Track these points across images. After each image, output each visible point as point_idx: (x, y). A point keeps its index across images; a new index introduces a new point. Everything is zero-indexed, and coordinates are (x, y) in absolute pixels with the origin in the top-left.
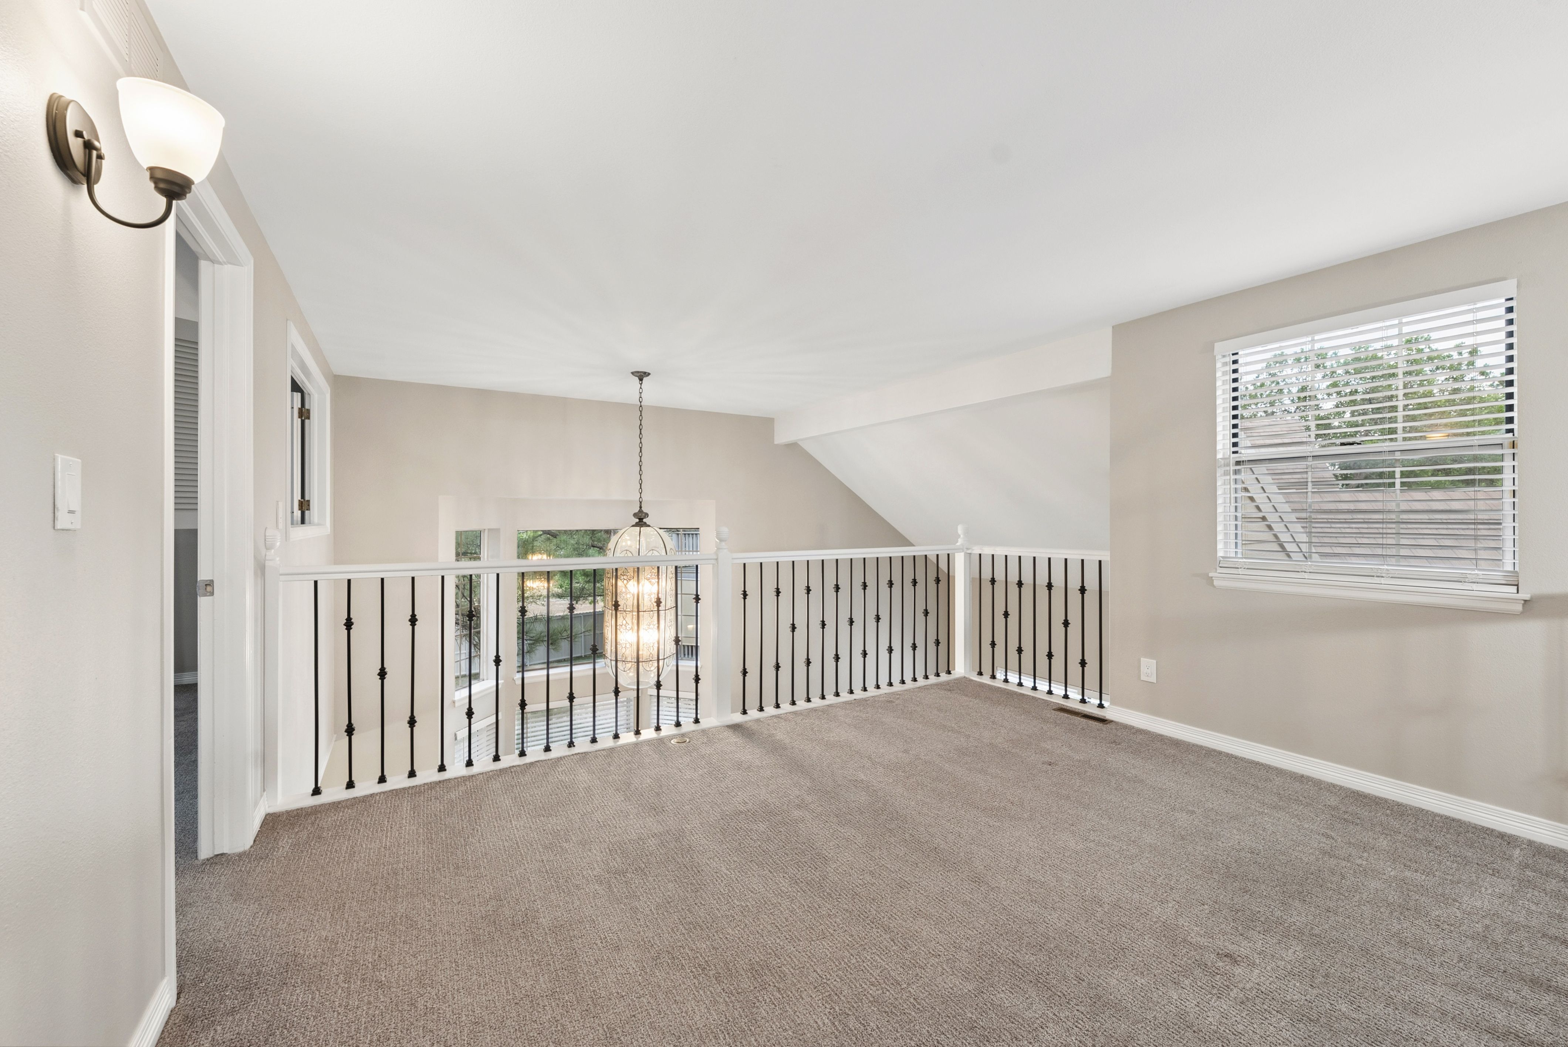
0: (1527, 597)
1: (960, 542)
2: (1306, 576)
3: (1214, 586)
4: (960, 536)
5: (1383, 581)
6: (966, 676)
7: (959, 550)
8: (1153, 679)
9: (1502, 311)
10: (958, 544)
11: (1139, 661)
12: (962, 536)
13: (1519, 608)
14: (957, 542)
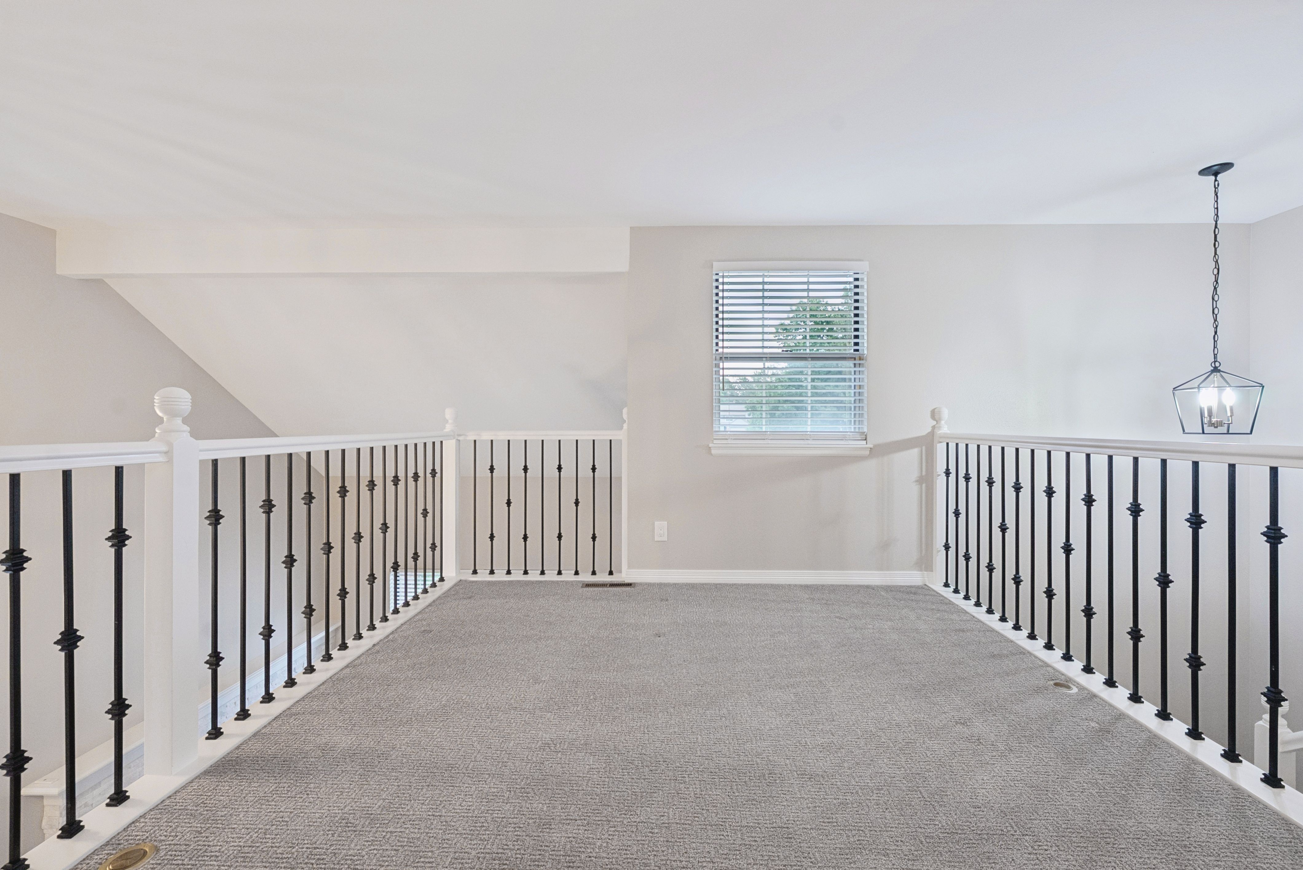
0: (871, 446)
1: (448, 428)
2: (770, 442)
3: (712, 455)
4: (447, 421)
5: (809, 442)
6: (463, 578)
7: (448, 436)
8: (665, 538)
9: (851, 279)
10: (445, 430)
11: (653, 524)
12: (450, 421)
13: (868, 452)
14: (445, 428)
